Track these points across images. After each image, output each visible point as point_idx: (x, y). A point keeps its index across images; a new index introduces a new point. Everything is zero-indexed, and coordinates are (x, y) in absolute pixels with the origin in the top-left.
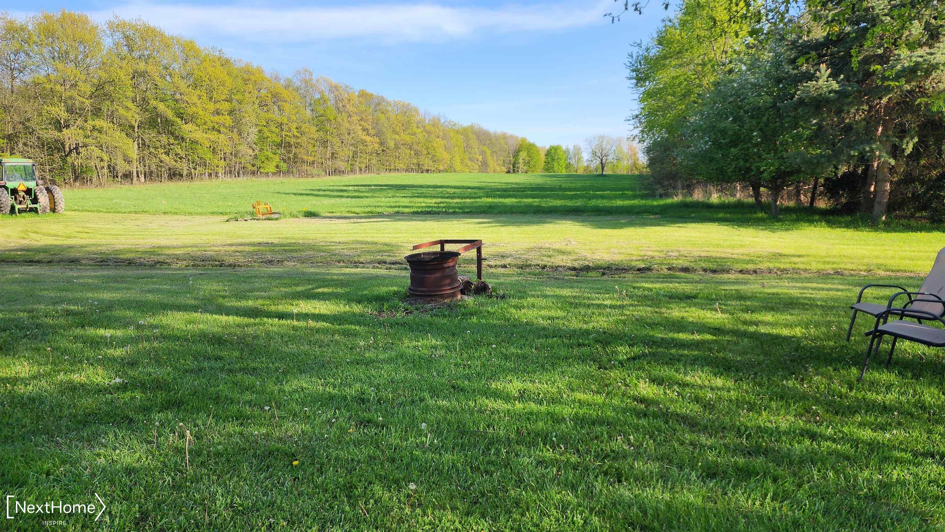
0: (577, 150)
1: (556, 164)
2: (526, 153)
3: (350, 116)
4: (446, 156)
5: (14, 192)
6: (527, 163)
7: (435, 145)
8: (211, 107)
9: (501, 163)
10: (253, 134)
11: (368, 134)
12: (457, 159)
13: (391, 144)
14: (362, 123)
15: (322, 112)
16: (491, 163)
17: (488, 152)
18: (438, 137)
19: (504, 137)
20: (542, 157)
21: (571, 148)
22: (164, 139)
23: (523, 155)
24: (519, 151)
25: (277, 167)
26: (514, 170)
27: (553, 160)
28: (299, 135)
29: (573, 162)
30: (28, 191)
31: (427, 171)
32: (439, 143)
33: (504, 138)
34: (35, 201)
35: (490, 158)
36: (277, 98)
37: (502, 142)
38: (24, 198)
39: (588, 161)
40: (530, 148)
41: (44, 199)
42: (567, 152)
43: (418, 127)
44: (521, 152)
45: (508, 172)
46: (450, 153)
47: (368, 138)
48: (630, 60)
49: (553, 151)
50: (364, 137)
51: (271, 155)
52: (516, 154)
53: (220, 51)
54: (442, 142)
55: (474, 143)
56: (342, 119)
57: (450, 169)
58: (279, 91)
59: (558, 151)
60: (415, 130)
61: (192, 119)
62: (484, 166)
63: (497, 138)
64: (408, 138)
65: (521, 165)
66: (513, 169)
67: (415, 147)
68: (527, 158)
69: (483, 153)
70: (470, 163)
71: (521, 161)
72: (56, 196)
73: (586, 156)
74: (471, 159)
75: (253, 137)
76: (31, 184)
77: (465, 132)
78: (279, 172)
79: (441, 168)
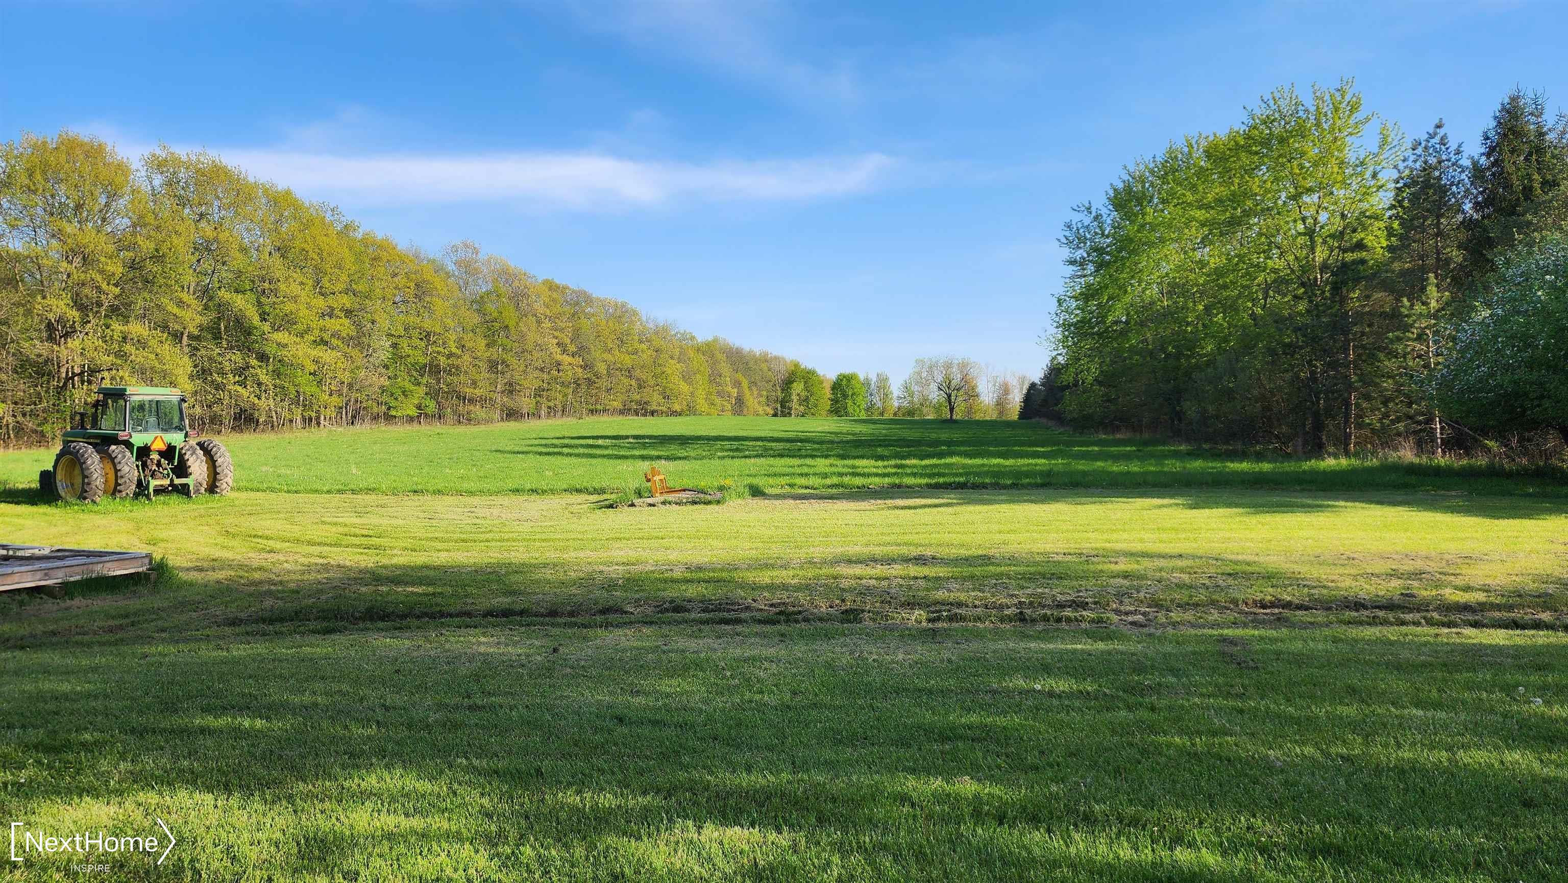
0: (883, 381)
1: (849, 402)
2: (802, 385)
3: (539, 322)
4: (684, 387)
5: (143, 452)
6: (805, 401)
7: (669, 371)
8: (320, 303)
9: (763, 399)
10: (382, 349)
11: (564, 351)
12: (701, 394)
13: (601, 368)
14: (556, 334)
15: (495, 314)
16: (752, 400)
17: (745, 384)
18: (672, 358)
19: (765, 359)
20: (828, 393)
21: (873, 378)
22: (237, 357)
23: (798, 388)
24: (791, 382)
25: (419, 407)
26: (782, 412)
27: (845, 396)
28: (459, 352)
29: (876, 400)
30: (169, 452)
31: (652, 413)
32: (673, 368)
33: (766, 361)
34: (182, 470)
35: (747, 392)
36: (422, 290)
37: (764, 366)
38: (159, 464)
39: (899, 398)
40: (808, 377)
41: (198, 468)
42: (867, 383)
43: (641, 342)
44: (795, 384)
45: (775, 415)
46: (690, 384)
47: (567, 359)
48: (1068, 234)
49: (844, 382)
50: (559, 357)
51: (409, 386)
52: (787, 383)
53: (333, 210)
54: (678, 366)
55: (725, 369)
56: (528, 326)
57: (691, 410)
58: (427, 277)
59: (853, 382)
60: (636, 345)
61: (287, 322)
62: (739, 406)
63: (757, 360)
64: (628, 360)
65: (795, 405)
66: (783, 409)
67: (637, 373)
68: (804, 394)
69: (737, 384)
70: (718, 401)
71: (795, 398)
72: (220, 461)
73: (896, 389)
74: (719, 394)
75: (384, 355)
76: (176, 438)
77: (709, 350)
78: (421, 416)
79: (677, 407)
